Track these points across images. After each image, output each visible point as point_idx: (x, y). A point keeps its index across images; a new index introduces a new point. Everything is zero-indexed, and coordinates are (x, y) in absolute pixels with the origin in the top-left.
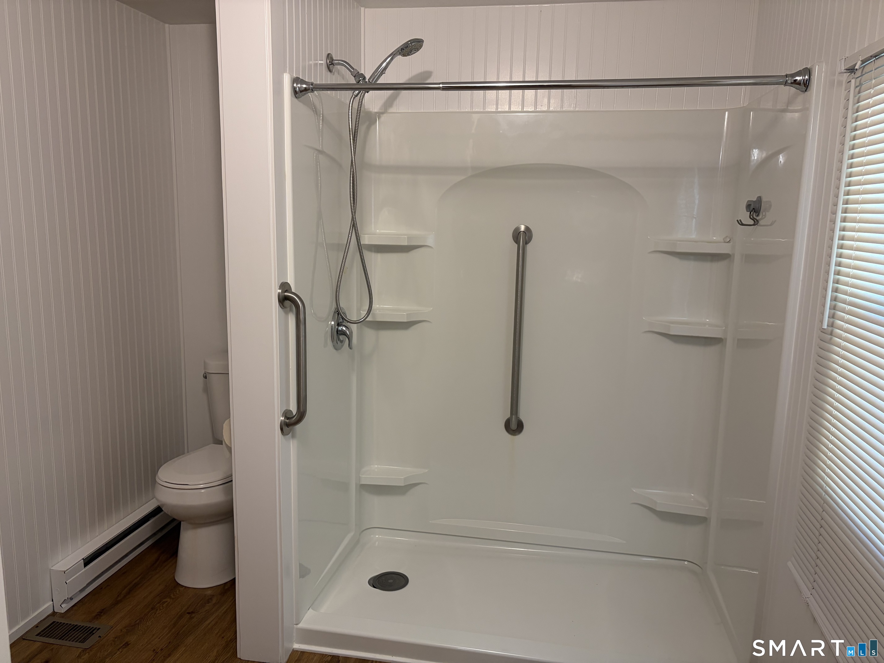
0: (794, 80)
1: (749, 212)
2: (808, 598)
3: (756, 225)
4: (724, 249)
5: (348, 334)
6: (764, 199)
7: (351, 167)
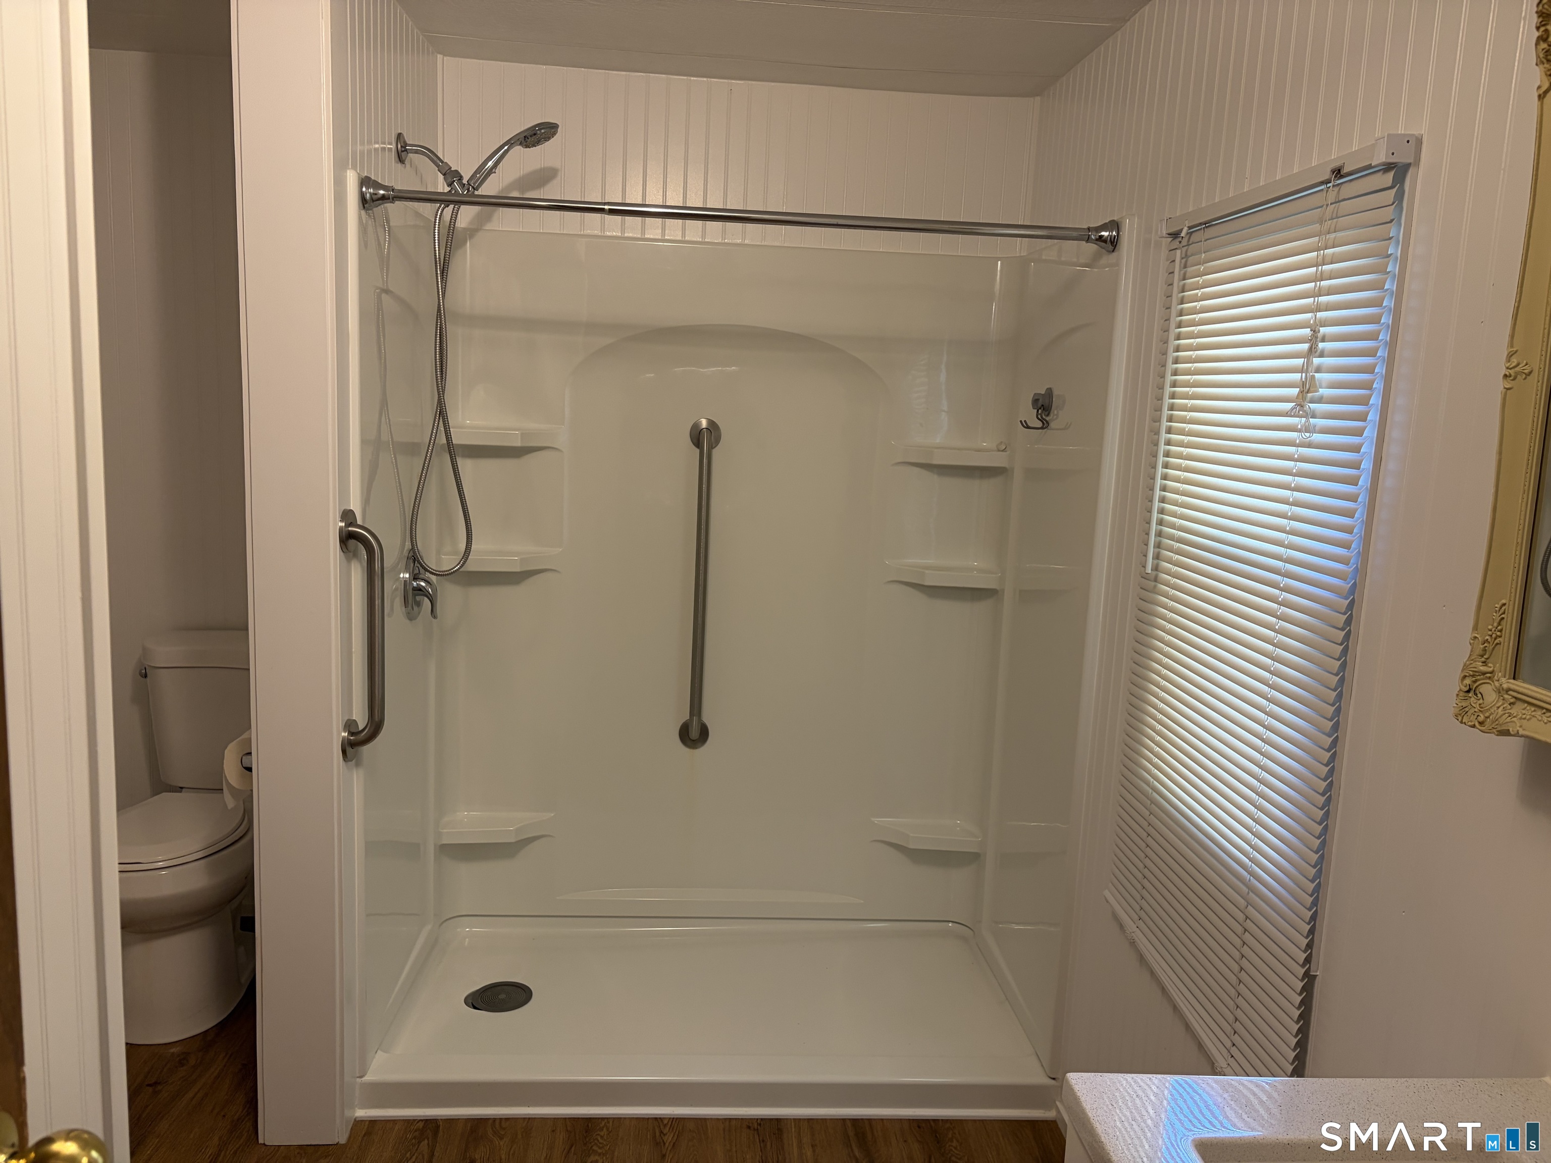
0: (1100, 236)
1: (1036, 410)
2: (1133, 932)
3: (1046, 429)
4: (997, 460)
5: (431, 593)
6: (1056, 392)
7: (437, 317)
